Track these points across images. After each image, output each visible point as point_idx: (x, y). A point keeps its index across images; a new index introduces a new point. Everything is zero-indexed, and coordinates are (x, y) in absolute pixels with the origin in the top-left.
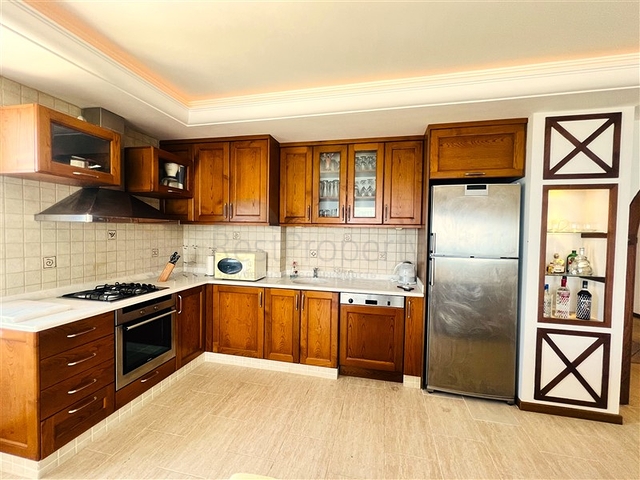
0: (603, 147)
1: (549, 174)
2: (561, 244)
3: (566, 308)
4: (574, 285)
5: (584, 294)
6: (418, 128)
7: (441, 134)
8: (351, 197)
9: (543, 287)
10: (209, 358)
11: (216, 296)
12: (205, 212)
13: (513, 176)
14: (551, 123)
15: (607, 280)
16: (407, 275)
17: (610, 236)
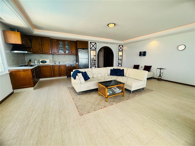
0: (93, 44)
1: (91, 49)
2: (92, 57)
3: (93, 64)
4: (93, 61)
5: (94, 62)
6: (76, 40)
7: (79, 42)
8: (65, 50)
9: (91, 62)
10: (41, 80)
11: (41, 68)
12: (35, 51)
13: (87, 49)
14: (90, 43)
15: (96, 61)
16: (75, 62)
17: (96, 56)
